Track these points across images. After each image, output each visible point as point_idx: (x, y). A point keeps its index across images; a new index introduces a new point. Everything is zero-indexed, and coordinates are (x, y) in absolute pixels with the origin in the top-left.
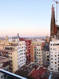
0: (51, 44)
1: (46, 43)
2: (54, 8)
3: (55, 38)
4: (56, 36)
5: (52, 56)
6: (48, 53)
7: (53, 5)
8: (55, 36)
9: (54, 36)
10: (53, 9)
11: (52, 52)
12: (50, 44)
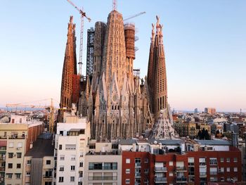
0: (61, 132)
1: (46, 129)
2: (74, 26)
3: (73, 112)
4: (77, 106)
5: (62, 169)
6: (48, 162)
7: (71, 18)
8: (74, 106)
9: (71, 106)
10: (71, 27)
11: (62, 158)
12: (58, 132)
